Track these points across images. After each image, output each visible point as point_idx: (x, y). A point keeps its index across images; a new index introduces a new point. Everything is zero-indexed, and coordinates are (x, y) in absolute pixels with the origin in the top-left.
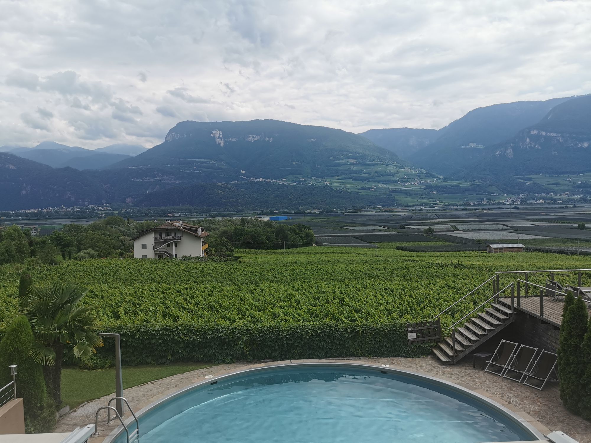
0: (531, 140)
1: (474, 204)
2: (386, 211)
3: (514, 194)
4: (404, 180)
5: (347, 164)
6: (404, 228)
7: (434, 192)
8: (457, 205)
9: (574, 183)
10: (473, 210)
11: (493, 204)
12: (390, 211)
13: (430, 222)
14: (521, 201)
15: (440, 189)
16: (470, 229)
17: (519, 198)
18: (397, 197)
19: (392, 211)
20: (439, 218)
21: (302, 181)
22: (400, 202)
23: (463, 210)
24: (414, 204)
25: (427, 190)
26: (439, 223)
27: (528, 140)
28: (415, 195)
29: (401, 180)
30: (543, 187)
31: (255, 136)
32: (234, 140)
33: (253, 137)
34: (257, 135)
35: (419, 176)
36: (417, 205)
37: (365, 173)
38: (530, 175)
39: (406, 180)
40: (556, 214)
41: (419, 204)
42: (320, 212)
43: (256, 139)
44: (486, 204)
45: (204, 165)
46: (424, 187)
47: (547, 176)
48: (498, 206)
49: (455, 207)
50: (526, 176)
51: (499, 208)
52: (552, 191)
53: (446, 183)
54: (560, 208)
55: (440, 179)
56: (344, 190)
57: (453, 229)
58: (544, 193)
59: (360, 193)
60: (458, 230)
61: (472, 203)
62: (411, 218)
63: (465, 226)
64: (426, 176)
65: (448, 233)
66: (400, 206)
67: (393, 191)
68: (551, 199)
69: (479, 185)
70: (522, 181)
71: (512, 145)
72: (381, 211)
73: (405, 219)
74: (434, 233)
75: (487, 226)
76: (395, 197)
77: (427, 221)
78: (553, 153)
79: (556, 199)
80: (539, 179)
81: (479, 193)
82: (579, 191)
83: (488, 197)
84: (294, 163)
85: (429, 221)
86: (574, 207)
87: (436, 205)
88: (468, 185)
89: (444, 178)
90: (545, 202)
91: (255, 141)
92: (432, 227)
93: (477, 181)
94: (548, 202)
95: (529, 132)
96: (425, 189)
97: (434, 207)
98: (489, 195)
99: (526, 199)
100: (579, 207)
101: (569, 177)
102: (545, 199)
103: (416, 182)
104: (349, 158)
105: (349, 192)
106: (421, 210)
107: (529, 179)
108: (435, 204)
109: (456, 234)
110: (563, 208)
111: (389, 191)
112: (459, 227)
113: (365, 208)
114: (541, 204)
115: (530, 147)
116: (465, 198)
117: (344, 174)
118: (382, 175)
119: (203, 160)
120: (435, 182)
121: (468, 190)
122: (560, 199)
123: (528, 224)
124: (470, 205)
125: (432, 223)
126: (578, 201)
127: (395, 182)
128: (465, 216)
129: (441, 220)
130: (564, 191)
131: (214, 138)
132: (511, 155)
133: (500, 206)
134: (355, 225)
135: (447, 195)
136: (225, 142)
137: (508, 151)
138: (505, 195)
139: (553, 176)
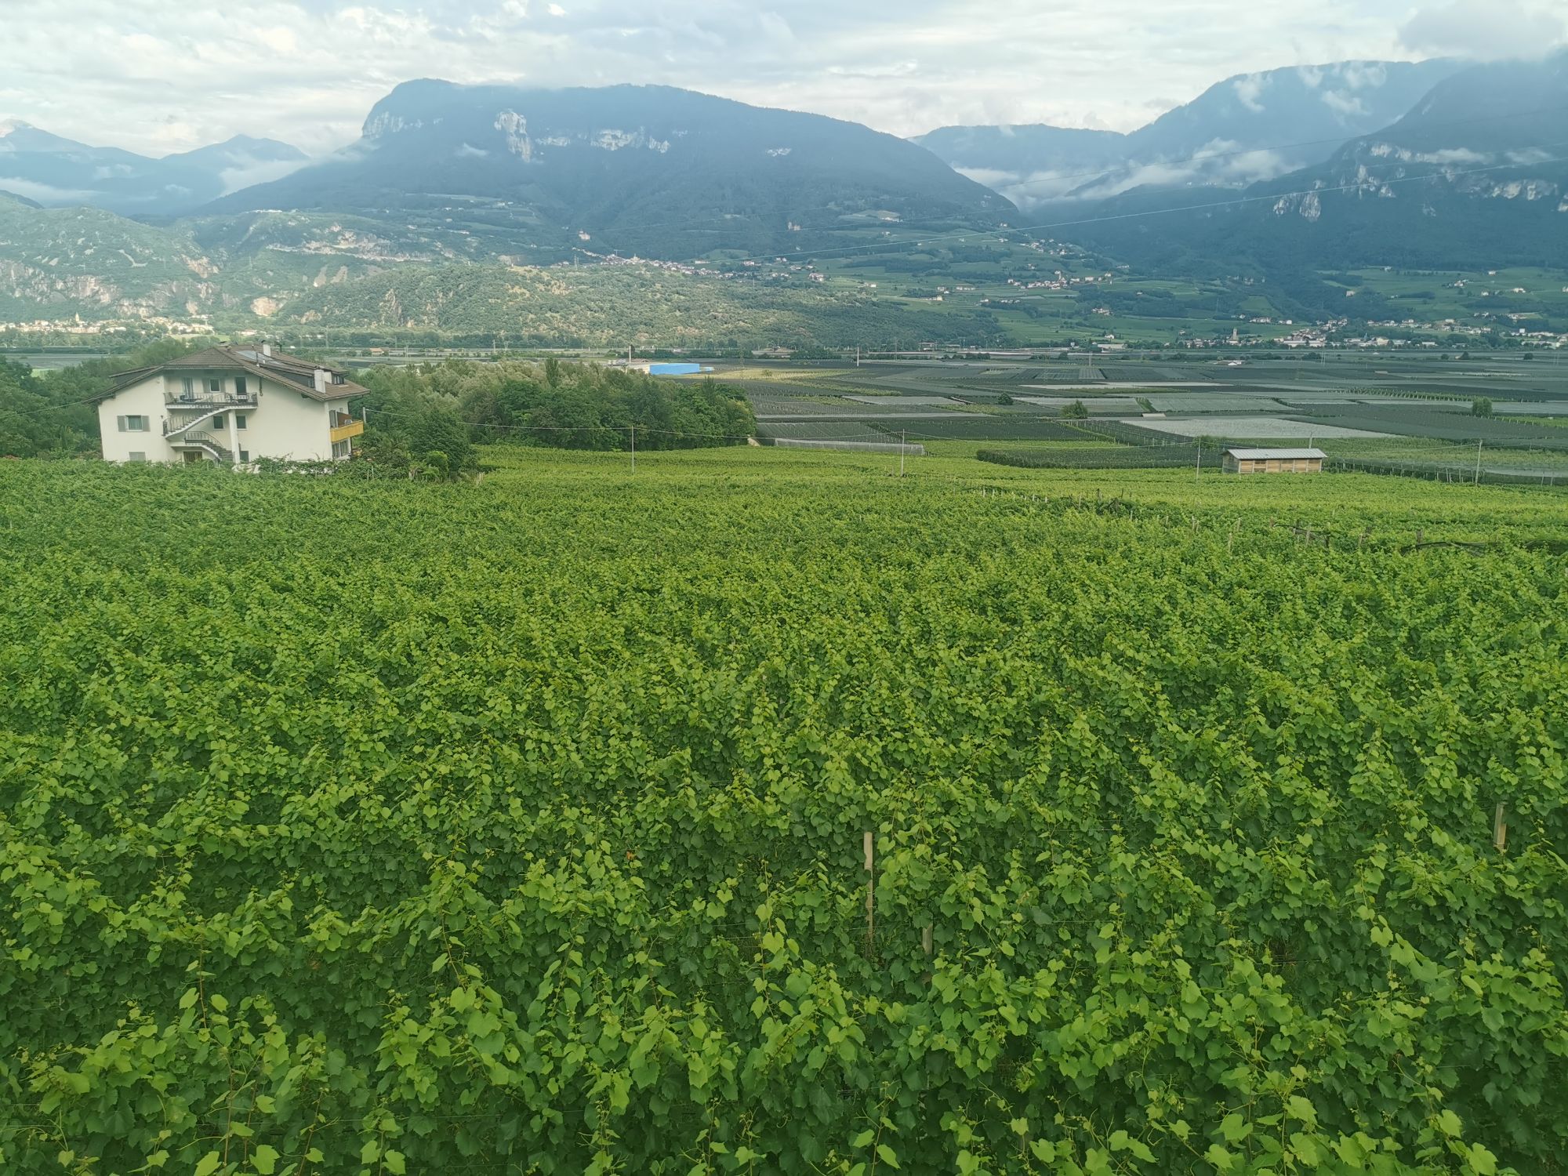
0: (1370, 173)
1: (1206, 345)
2: (971, 357)
3: (1311, 321)
4: (1024, 273)
5: (874, 225)
6: (1010, 402)
7: (1101, 311)
8: (1159, 347)
9: (1469, 294)
10: (1200, 359)
11: (1253, 346)
12: (980, 358)
13: (1082, 391)
14: (1329, 338)
15: (1120, 302)
16: (1186, 409)
17: (1323, 332)
18: (1004, 321)
19: (987, 357)
20: (1107, 379)
21: (747, 269)
22: (1009, 336)
23: (1175, 358)
24: (1048, 340)
25: (1085, 304)
26: (1105, 394)
27: (1362, 171)
28: (1052, 315)
29: (1017, 273)
30: (1389, 303)
31: (619, 133)
32: (562, 142)
33: (615, 137)
34: (626, 132)
35: (1065, 265)
36: (1056, 345)
37: (922, 252)
38: (1358, 269)
39: (1029, 274)
40: (1417, 376)
41: (1060, 340)
42: (793, 356)
43: (621, 144)
44: (1235, 346)
45: (476, 211)
46: (1075, 294)
47: (1402, 272)
48: (1266, 351)
49: (1154, 352)
50: (1350, 273)
51: (1270, 357)
52: (1410, 314)
53: (1136, 285)
54: (1429, 359)
55: (1121, 272)
56: (864, 295)
57: (1141, 410)
58: (1390, 319)
59: (905, 308)
60: (1153, 411)
61: (1199, 342)
62: (1033, 378)
63: (1175, 402)
64: (1086, 265)
65: (1125, 421)
66: (1009, 344)
67: (994, 305)
68: (1406, 336)
69: (1221, 292)
70: (1335, 284)
71: (1318, 184)
72: (957, 358)
73: (1015, 379)
74: (1089, 419)
75: (1233, 401)
76: (996, 321)
77: (1075, 387)
78: (1425, 211)
79: (1419, 336)
80: (1382, 280)
81: (1221, 314)
82: (1480, 316)
83: (1243, 327)
84: (728, 216)
85: (1080, 387)
86: (1465, 357)
87: (1106, 346)
88: (1193, 292)
89: (1132, 272)
90: (1391, 344)
91: (620, 149)
92: (1085, 402)
93: (1218, 282)
94: (1398, 342)
95: (1369, 148)
96: (1078, 300)
97: (1099, 350)
98: (1246, 320)
99: (1342, 335)
100: (1475, 358)
101: (1459, 278)
102: (1390, 335)
103: (1056, 279)
104: (877, 206)
105: (874, 304)
106: (1063, 357)
107: (1354, 282)
108: (1103, 342)
109: (1147, 423)
110: (1434, 359)
111: (984, 305)
112: (1156, 403)
113: (915, 349)
114: (1381, 349)
115: (1366, 192)
116: (1184, 327)
117: (864, 252)
118: (967, 259)
119: (472, 200)
120: (1105, 280)
121: (1193, 305)
122: (1429, 338)
123: (1342, 399)
124: (1193, 346)
125: (1087, 391)
126: (1474, 342)
127: (1001, 279)
128: (1176, 376)
129: (1111, 385)
130: (1443, 315)
131: (504, 132)
132: (1313, 212)
133: (1273, 352)
134: (878, 392)
135: (1136, 319)
136: (537, 148)
137: (1307, 200)
138: (1289, 322)
139: (1417, 274)
